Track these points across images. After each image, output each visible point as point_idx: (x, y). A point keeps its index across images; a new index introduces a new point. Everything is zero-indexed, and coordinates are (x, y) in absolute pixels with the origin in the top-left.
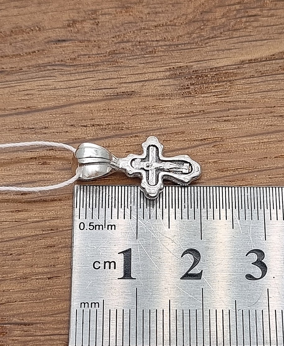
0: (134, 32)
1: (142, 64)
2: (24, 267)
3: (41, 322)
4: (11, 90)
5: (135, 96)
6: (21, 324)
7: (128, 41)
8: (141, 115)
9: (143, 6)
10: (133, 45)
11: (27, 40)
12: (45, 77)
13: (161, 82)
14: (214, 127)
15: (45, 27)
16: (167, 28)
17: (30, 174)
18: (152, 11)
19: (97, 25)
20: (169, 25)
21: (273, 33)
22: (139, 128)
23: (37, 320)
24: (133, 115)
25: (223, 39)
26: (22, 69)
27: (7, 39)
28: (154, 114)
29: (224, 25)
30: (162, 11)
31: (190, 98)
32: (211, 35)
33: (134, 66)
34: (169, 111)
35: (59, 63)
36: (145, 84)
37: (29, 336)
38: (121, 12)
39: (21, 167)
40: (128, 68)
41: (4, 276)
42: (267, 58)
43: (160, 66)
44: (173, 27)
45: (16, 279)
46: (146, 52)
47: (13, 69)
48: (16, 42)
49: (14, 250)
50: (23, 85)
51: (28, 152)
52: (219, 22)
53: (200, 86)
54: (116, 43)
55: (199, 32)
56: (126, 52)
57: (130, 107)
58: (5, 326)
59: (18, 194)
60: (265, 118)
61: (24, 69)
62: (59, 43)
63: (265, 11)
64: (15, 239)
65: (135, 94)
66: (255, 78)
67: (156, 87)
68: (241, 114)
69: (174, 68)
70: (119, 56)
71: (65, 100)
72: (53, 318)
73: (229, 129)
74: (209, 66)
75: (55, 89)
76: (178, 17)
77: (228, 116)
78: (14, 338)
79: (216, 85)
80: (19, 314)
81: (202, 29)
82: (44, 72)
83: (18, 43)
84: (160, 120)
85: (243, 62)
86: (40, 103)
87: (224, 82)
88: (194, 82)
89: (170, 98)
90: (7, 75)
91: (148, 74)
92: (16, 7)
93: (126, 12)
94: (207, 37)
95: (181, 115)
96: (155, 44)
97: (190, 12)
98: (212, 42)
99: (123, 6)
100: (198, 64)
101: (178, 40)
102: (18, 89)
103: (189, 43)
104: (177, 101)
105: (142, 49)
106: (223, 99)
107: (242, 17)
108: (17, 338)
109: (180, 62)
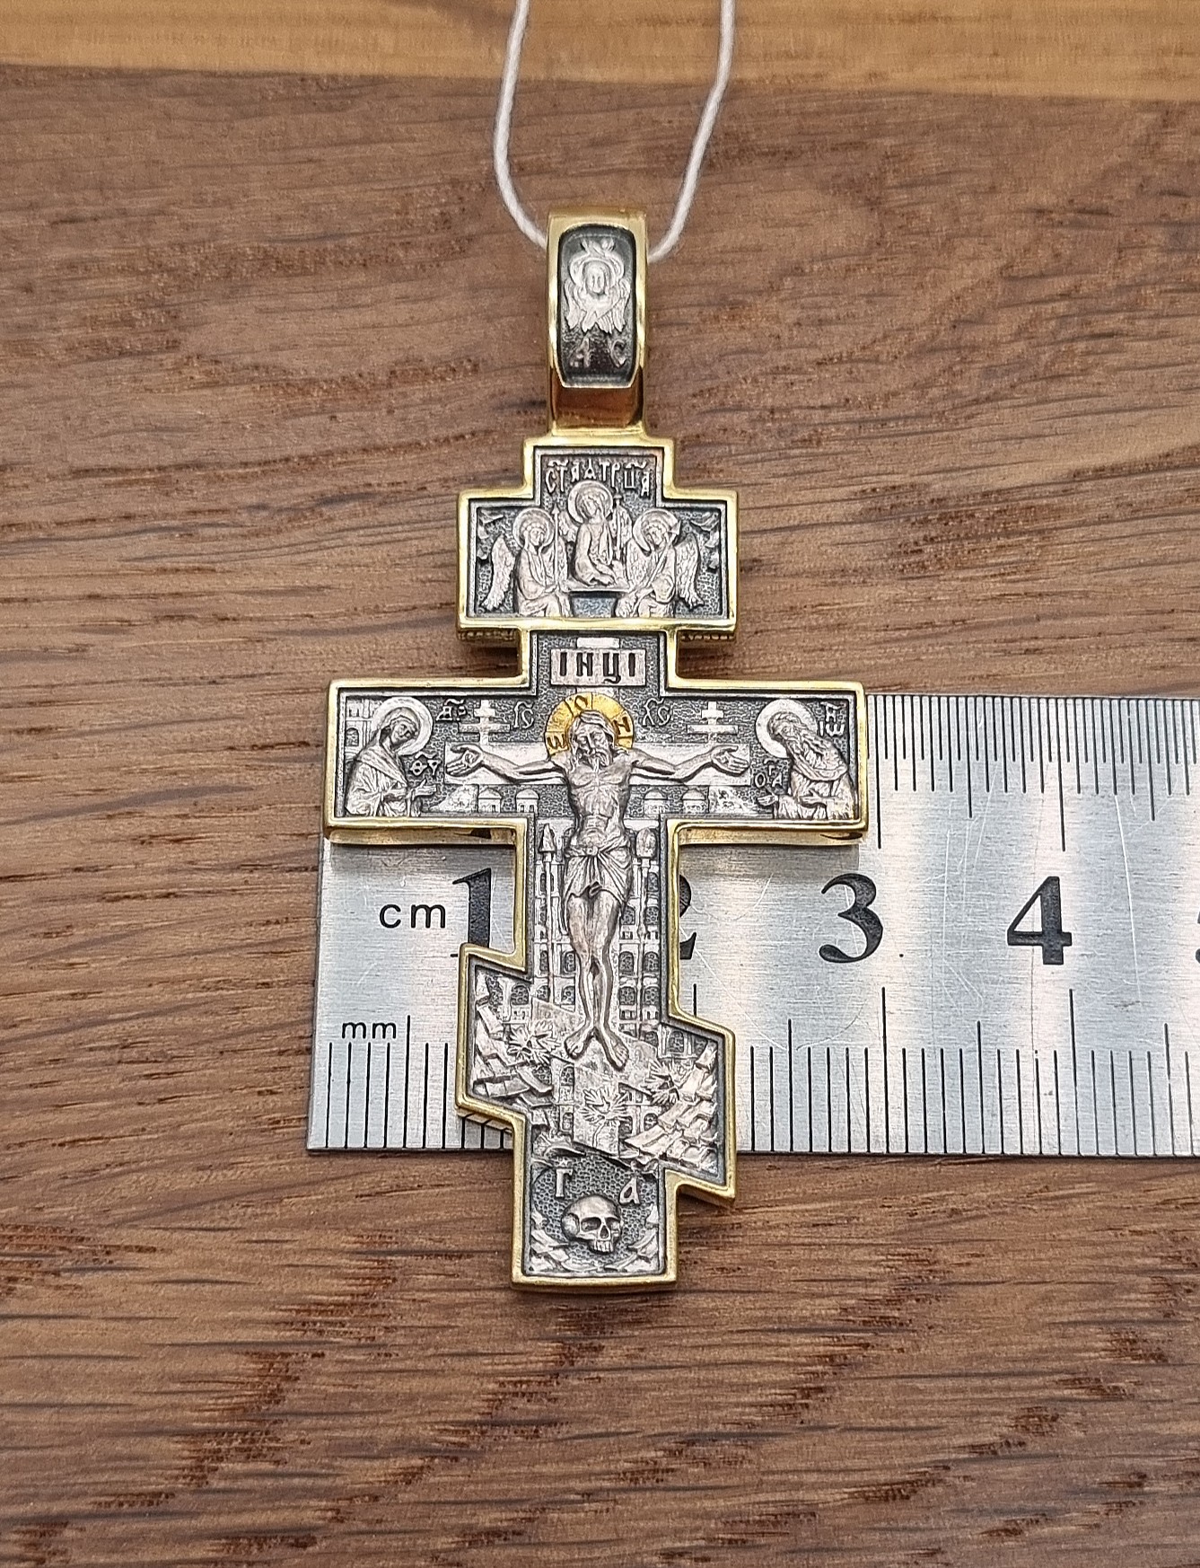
0: (755, 380)
3: (494, 1248)
6: (437, 1254)
7: (739, 408)
8: (781, 631)
9: (782, 301)
10: (753, 421)
13: (838, 533)
14: (994, 671)
18: (808, 317)
20: (859, 361)
21: (1167, 390)
22: (774, 670)
26: (424, 489)
28: (818, 628)
29: (1021, 363)
31: (923, 581)
34: (862, 620)
36: (791, 539)
37: (461, 1290)
38: (717, 318)
42: (1147, 465)
44: (872, 366)
47: (399, 488)
48: (405, 406)
52: (1006, 353)
54: (703, 413)
56: (731, 440)
58: (389, 1258)
60: (1143, 645)
61: (431, 489)
63: (1143, 322)
66: (1115, 525)
67: (823, 549)
68: (1072, 633)
69: (874, 490)
70: (712, 451)
74: (980, 487)
76: (885, 337)
78: (418, 1296)
80: (430, 1224)
85: (1078, 476)
87: (1022, 534)
88: (933, 534)
89: (864, 582)
92: (404, 298)
93: (733, 318)
94: (970, 398)
95: (897, 633)
96: (817, 416)
97: (919, 321)
98: (987, 414)
99: (723, 302)
100: (945, 479)
101: (885, 406)
102: (414, 549)
103: (918, 416)
104: (886, 591)
105: (780, 431)
106: (1021, 587)
107: (1073, 340)
108: (426, 1295)
109: (893, 473)
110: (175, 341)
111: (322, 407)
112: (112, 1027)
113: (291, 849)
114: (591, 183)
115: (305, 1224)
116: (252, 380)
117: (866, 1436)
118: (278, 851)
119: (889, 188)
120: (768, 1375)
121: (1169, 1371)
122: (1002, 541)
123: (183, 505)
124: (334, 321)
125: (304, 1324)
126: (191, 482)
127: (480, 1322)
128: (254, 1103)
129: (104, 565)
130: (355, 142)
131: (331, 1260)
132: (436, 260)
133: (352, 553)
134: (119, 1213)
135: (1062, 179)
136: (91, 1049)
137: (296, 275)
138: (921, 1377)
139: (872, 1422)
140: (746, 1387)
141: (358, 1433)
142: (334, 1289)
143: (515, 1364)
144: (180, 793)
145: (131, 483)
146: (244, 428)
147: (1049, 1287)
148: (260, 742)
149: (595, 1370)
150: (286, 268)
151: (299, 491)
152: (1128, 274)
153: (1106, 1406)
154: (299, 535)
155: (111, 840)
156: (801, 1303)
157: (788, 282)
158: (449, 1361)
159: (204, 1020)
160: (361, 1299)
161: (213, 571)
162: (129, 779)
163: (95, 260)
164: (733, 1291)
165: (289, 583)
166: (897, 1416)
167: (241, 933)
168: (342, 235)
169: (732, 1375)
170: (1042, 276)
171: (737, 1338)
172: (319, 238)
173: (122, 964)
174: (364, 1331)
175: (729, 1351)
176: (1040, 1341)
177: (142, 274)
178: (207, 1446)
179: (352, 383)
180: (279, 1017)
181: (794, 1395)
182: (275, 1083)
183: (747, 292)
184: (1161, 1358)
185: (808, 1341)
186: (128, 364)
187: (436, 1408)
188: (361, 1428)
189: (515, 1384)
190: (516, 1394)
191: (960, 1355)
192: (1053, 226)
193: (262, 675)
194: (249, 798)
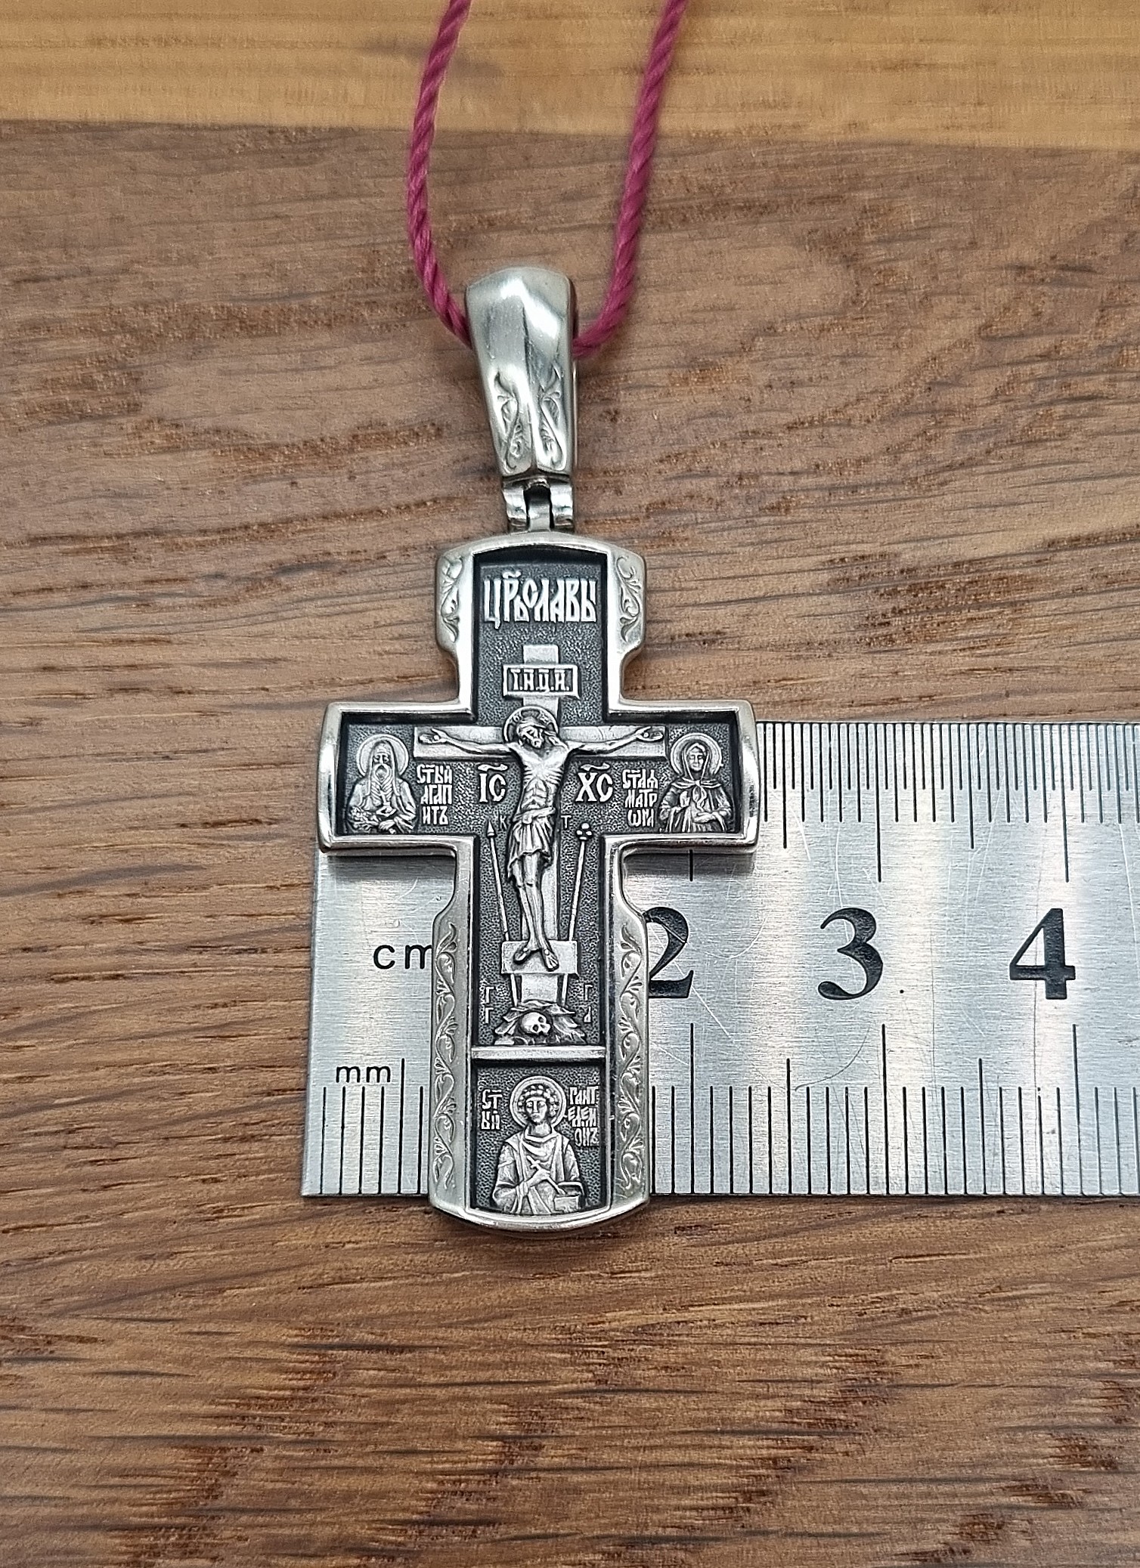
0: (724, 445)
1: (748, 545)
3: (436, 1343)
4: (352, 622)
5: (724, 646)
6: (378, 1348)
7: (707, 473)
9: (753, 362)
10: (720, 487)
11: (402, 465)
13: (804, 605)
15: (454, 427)
16: (825, 434)
18: (780, 379)
19: (614, 420)
23: (425, 1337)
25: (997, 472)
26: (385, 557)
27: (340, 462)
28: (782, 703)
29: (997, 426)
30: (811, 379)
31: (890, 655)
32: (959, 459)
33: (721, 554)
34: (826, 696)
36: (755, 611)
37: (401, 1386)
38: (686, 380)
40: (706, 558)
42: (1124, 534)
43: (801, 552)
44: (844, 431)
46: (760, 510)
47: (358, 557)
48: (367, 472)
50: (388, 607)
52: (982, 416)
53: (922, 619)
54: (668, 480)
55: (921, 448)
56: (698, 507)
57: (710, 682)
58: (330, 1352)
61: (393, 557)
63: (1124, 385)
65: (725, 641)
66: (1089, 598)
67: (788, 620)
68: (1042, 709)
69: (842, 560)
70: (677, 519)
72: (471, 1333)
74: (951, 557)
76: (858, 400)
77: (1005, 715)
78: (358, 1391)
79: (969, 615)
80: (371, 1318)
81: (929, 439)
83: (373, 475)
85: (1052, 545)
87: (993, 606)
88: (902, 606)
89: (829, 655)
91: (766, 578)
92: (369, 359)
93: (703, 380)
94: (944, 464)
95: (862, 709)
96: (786, 482)
97: (895, 382)
98: (960, 480)
99: (692, 363)
100: (916, 548)
101: (857, 473)
102: (372, 621)
103: (890, 482)
104: (851, 664)
105: (748, 498)
106: (990, 661)
107: (1051, 403)
108: (366, 1391)
109: (863, 542)
110: (136, 405)
111: (283, 472)
112: (57, 1112)
113: (243, 930)
114: (561, 238)
115: (246, 1316)
116: (213, 444)
117: (808, 1542)
118: (228, 932)
119: (867, 244)
120: (709, 1478)
121: (1119, 1479)
122: (973, 613)
123: (139, 573)
124: (296, 384)
125: (243, 1418)
126: (149, 551)
127: (418, 1419)
128: (198, 1191)
129: (58, 636)
130: (322, 197)
131: (271, 1353)
132: (401, 320)
133: (310, 624)
134: (59, 1303)
135: (1044, 234)
136: (36, 1134)
137: (260, 336)
138: (864, 1481)
139: (813, 1528)
140: (687, 1490)
141: (295, 1531)
142: (275, 1383)
143: (456, 1462)
144: (130, 872)
145: (89, 551)
146: (204, 494)
147: (998, 1391)
148: (210, 820)
149: (535, 1470)
150: (249, 327)
151: (257, 560)
152: (1111, 333)
153: (1052, 1514)
154: (256, 605)
155: (61, 920)
156: (744, 1404)
157: (760, 343)
158: (388, 1458)
159: (151, 1105)
160: (301, 1393)
161: (169, 642)
162: (79, 857)
163: (60, 321)
164: (677, 1392)
165: (245, 654)
166: (839, 1521)
167: (188, 1017)
168: (308, 294)
169: (673, 1477)
170: (1022, 335)
171: (679, 1440)
172: (285, 297)
173: (69, 1047)
174: (303, 1427)
175: (671, 1452)
176: (990, 1446)
177: (104, 334)
178: (144, 1541)
179: (314, 448)
180: (225, 1103)
181: (736, 1498)
182: (220, 1171)
183: (716, 353)
184: (1111, 1466)
185: (751, 1443)
186: (88, 428)
187: (373, 1506)
188: (298, 1525)
189: (454, 1482)
190: (455, 1493)
191: (906, 1460)
192: (1033, 284)
193: (214, 750)
194: (199, 877)
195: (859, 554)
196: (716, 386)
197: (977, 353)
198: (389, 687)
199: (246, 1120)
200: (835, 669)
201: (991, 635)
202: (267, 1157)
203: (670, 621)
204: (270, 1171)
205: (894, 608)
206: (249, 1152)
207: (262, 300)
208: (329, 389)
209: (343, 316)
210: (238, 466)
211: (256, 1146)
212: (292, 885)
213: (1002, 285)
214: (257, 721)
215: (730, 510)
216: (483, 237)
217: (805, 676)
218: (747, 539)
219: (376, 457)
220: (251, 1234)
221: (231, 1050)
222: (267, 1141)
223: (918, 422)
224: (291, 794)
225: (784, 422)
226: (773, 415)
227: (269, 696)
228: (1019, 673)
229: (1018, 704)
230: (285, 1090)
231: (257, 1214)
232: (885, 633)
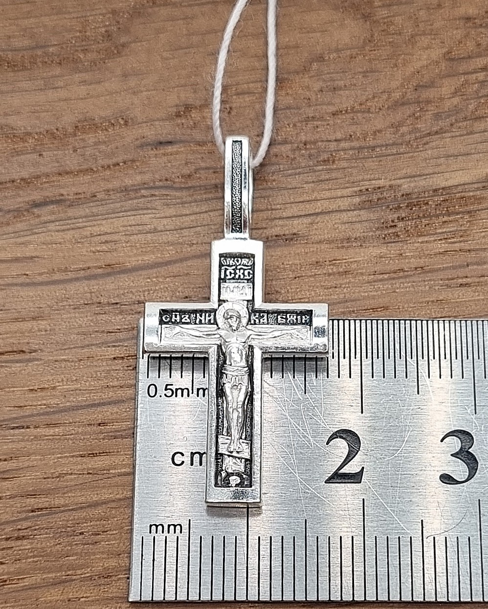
1: (310, 183)
2: (105, 556)
4: (77, 234)
5: (298, 242)
11: (104, 143)
12: (136, 210)
15: (135, 119)
16: (355, 117)
17: (113, 387)
19: (229, 113)
24: (296, 278)
25: (457, 136)
27: (68, 142)
30: (345, 86)
32: (435, 129)
33: (296, 188)
35: (161, 184)
39: (97, 374)
40: (285, 192)
41: (69, 573)
43: (343, 186)
45: (91, 578)
46: (317, 162)
49: (87, 526)
50: (98, 225)
51: (109, 347)
53: (416, 222)
55: (412, 124)
57: (290, 263)
59: (91, 425)
62: (161, 148)
64: (88, 506)
65: (299, 239)
71: (173, 252)
73: (469, 301)
75: (155, 231)
77: (467, 277)
79: (444, 220)
81: (417, 119)
82: (135, 201)
83: (87, 149)
84: (343, 286)
86: (130, 257)
90: (69, 206)
195: (377, 186)
196: (290, 92)
197: (444, 68)
198: (100, 271)
199: (19, 527)
200: (364, 253)
201: (457, 230)
202: (33, 548)
203: (265, 228)
204: (34, 556)
205: (399, 217)
206: (21, 545)
207: (20, 50)
208: (60, 100)
209: (68, 58)
210: (8, 147)
211: (25, 542)
212: (44, 388)
213: (457, 29)
214: (21, 293)
215: (299, 162)
216: (150, 10)
217: (347, 257)
218: (310, 179)
219: (89, 138)
220: (24, 594)
221: (10, 486)
222: (32, 539)
223: (409, 109)
224: (42, 335)
225: (330, 111)
226: (325, 107)
227: (28, 278)
228: (474, 253)
229: (474, 270)
230: (41, 509)
231: (27, 582)
232: (394, 231)
